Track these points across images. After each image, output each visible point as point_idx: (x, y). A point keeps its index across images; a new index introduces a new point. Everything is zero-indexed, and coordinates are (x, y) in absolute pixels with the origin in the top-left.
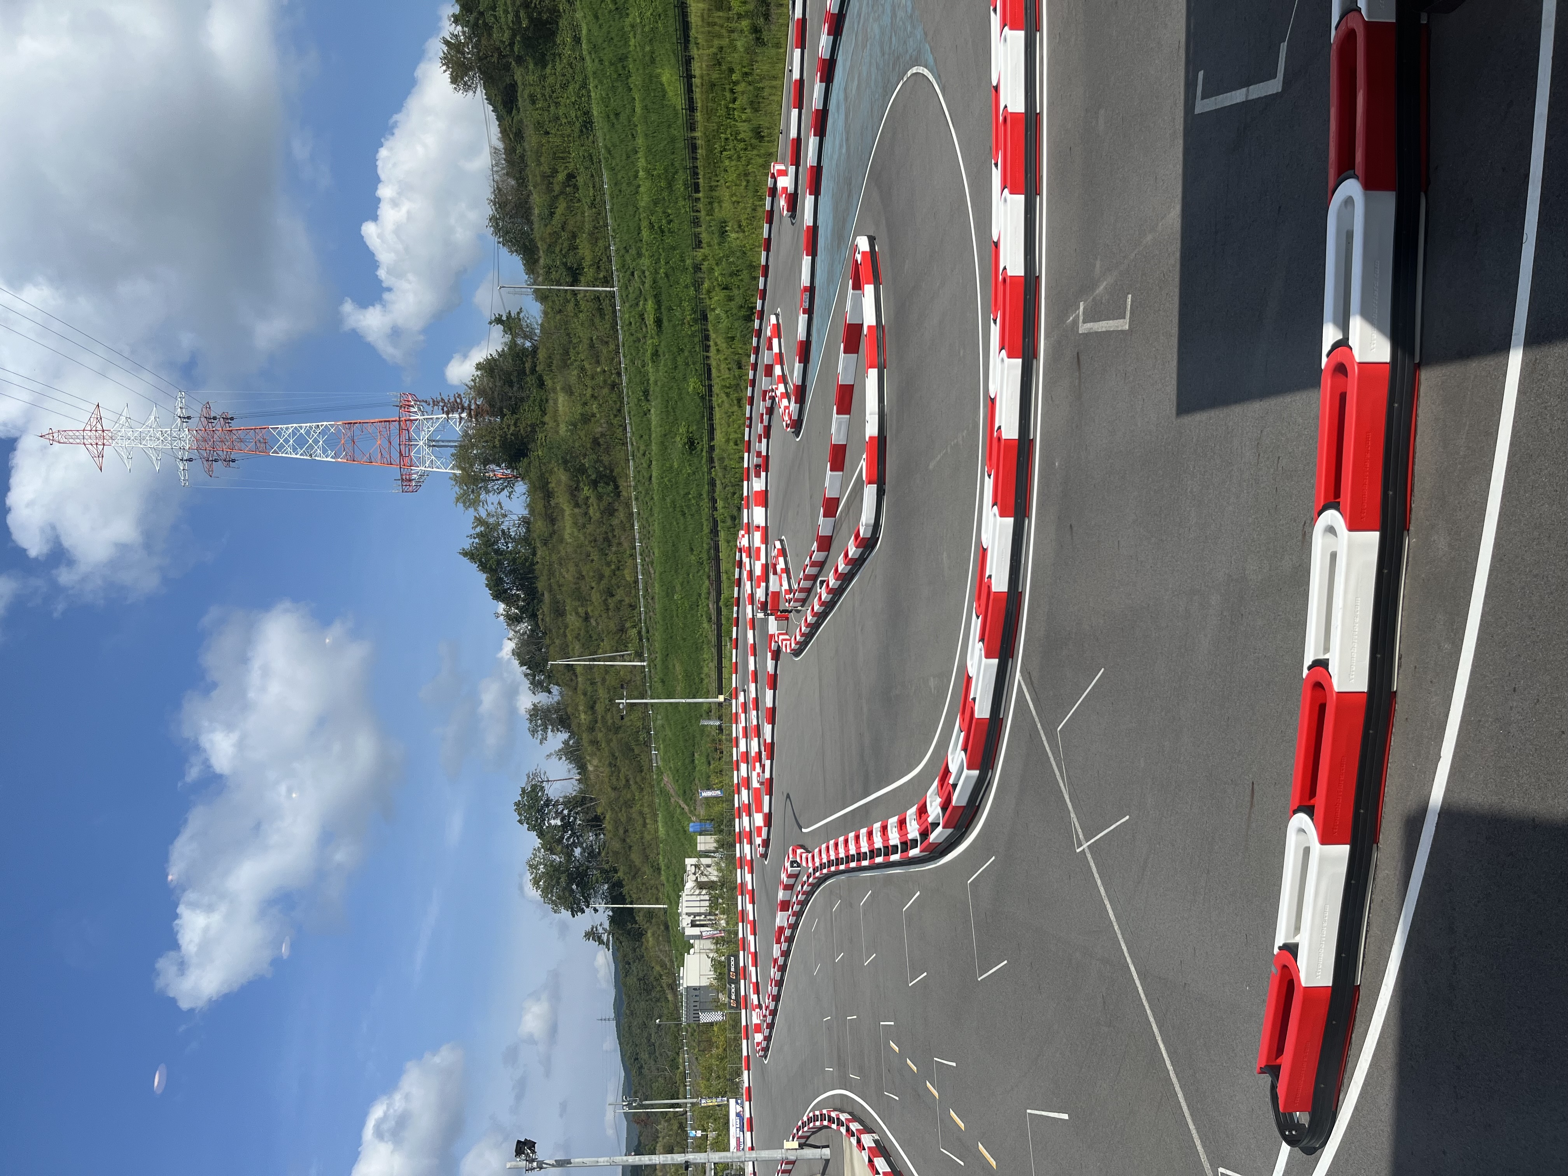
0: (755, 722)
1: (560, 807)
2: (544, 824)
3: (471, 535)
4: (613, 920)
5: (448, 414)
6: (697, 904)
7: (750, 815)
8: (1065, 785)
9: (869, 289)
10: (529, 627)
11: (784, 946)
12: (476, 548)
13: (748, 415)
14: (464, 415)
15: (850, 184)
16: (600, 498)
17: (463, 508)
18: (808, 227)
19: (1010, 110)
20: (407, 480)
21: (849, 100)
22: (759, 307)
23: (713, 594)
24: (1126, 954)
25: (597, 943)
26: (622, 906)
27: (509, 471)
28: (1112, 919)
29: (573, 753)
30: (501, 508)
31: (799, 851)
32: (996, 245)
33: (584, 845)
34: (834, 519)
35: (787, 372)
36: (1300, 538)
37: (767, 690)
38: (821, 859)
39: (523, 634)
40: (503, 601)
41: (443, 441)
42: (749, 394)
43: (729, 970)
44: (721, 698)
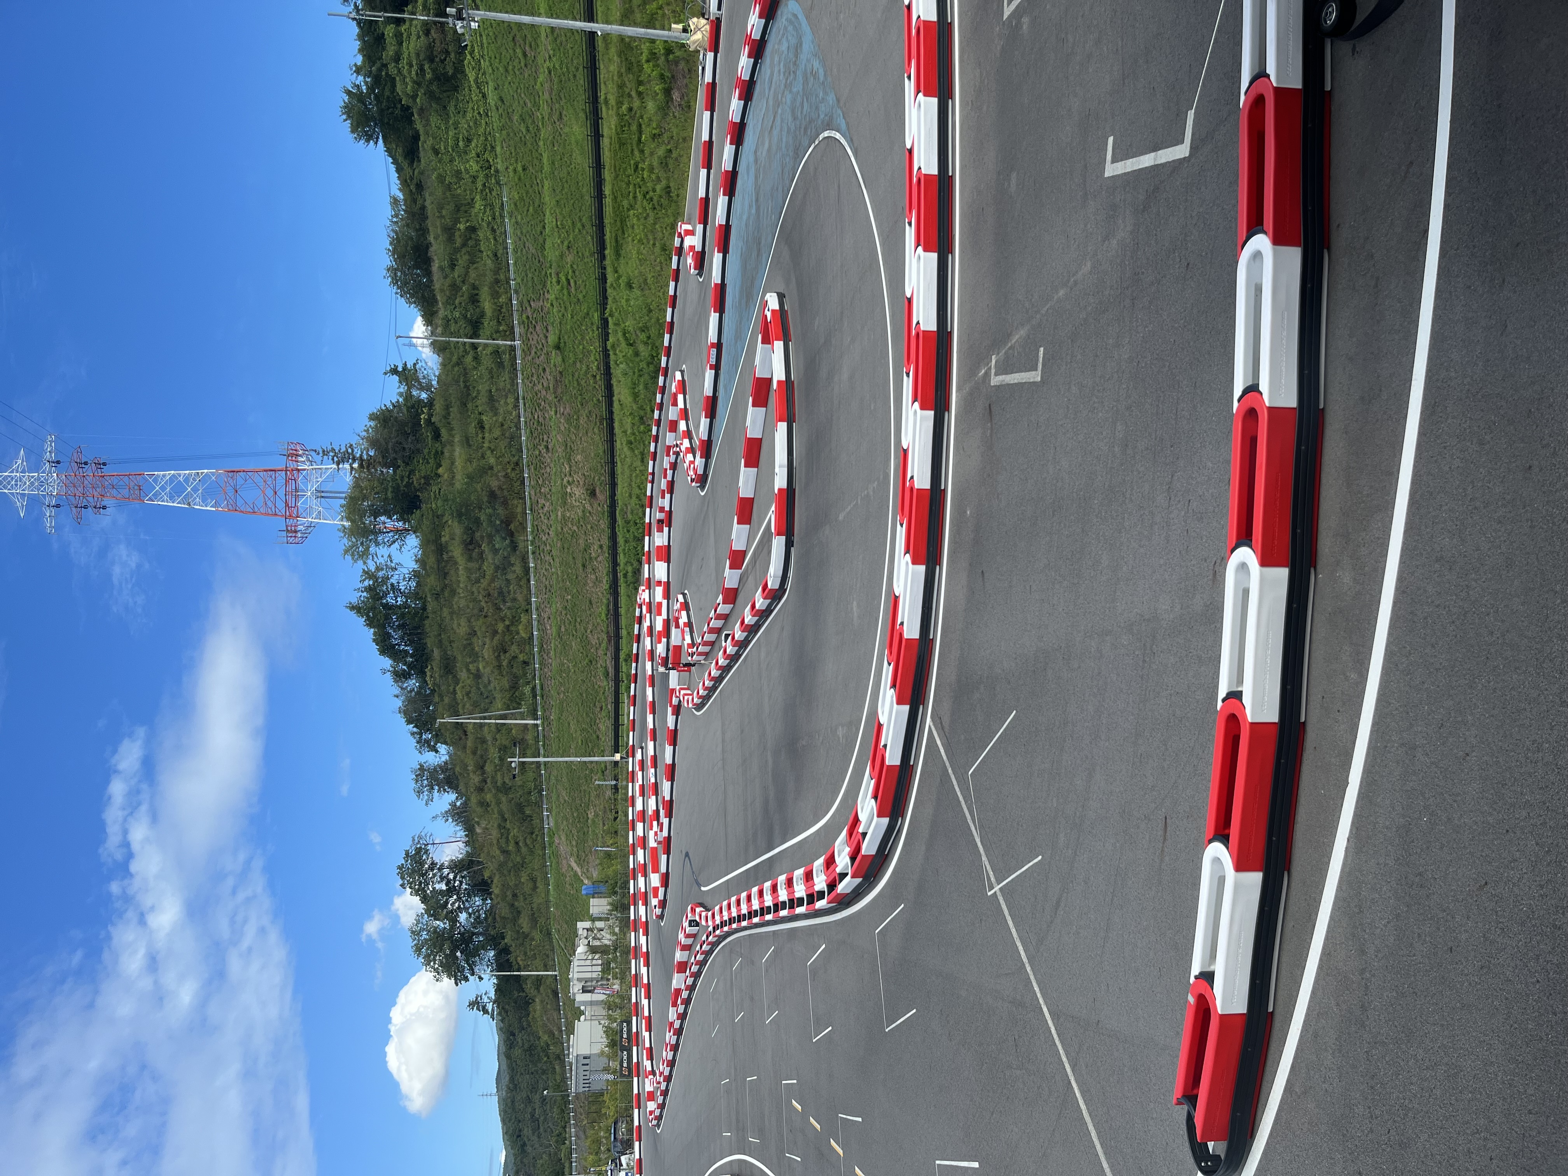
0: (653, 780)
1: (446, 871)
2: (428, 889)
3: (359, 589)
4: (499, 990)
5: (338, 464)
6: (589, 969)
7: (645, 875)
8: (976, 829)
9: (779, 345)
10: (417, 684)
11: (681, 1009)
12: (363, 602)
13: (650, 470)
14: (356, 465)
15: (760, 244)
16: (495, 551)
17: (352, 562)
18: (716, 285)
19: (923, 171)
20: (291, 531)
21: (759, 162)
22: (663, 365)
23: (612, 649)
24: (1039, 995)
25: (482, 1013)
26: (509, 973)
27: (401, 523)
28: (1024, 960)
29: (459, 814)
30: (391, 561)
31: (698, 910)
32: (910, 301)
33: (470, 910)
34: (740, 571)
35: (692, 428)
36: (1211, 577)
37: (667, 746)
38: (722, 917)
39: (411, 691)
40: (390, 657)
41: (331, 492)
42: (652, 449)
43: (622, 1037)
44: (617, 757)
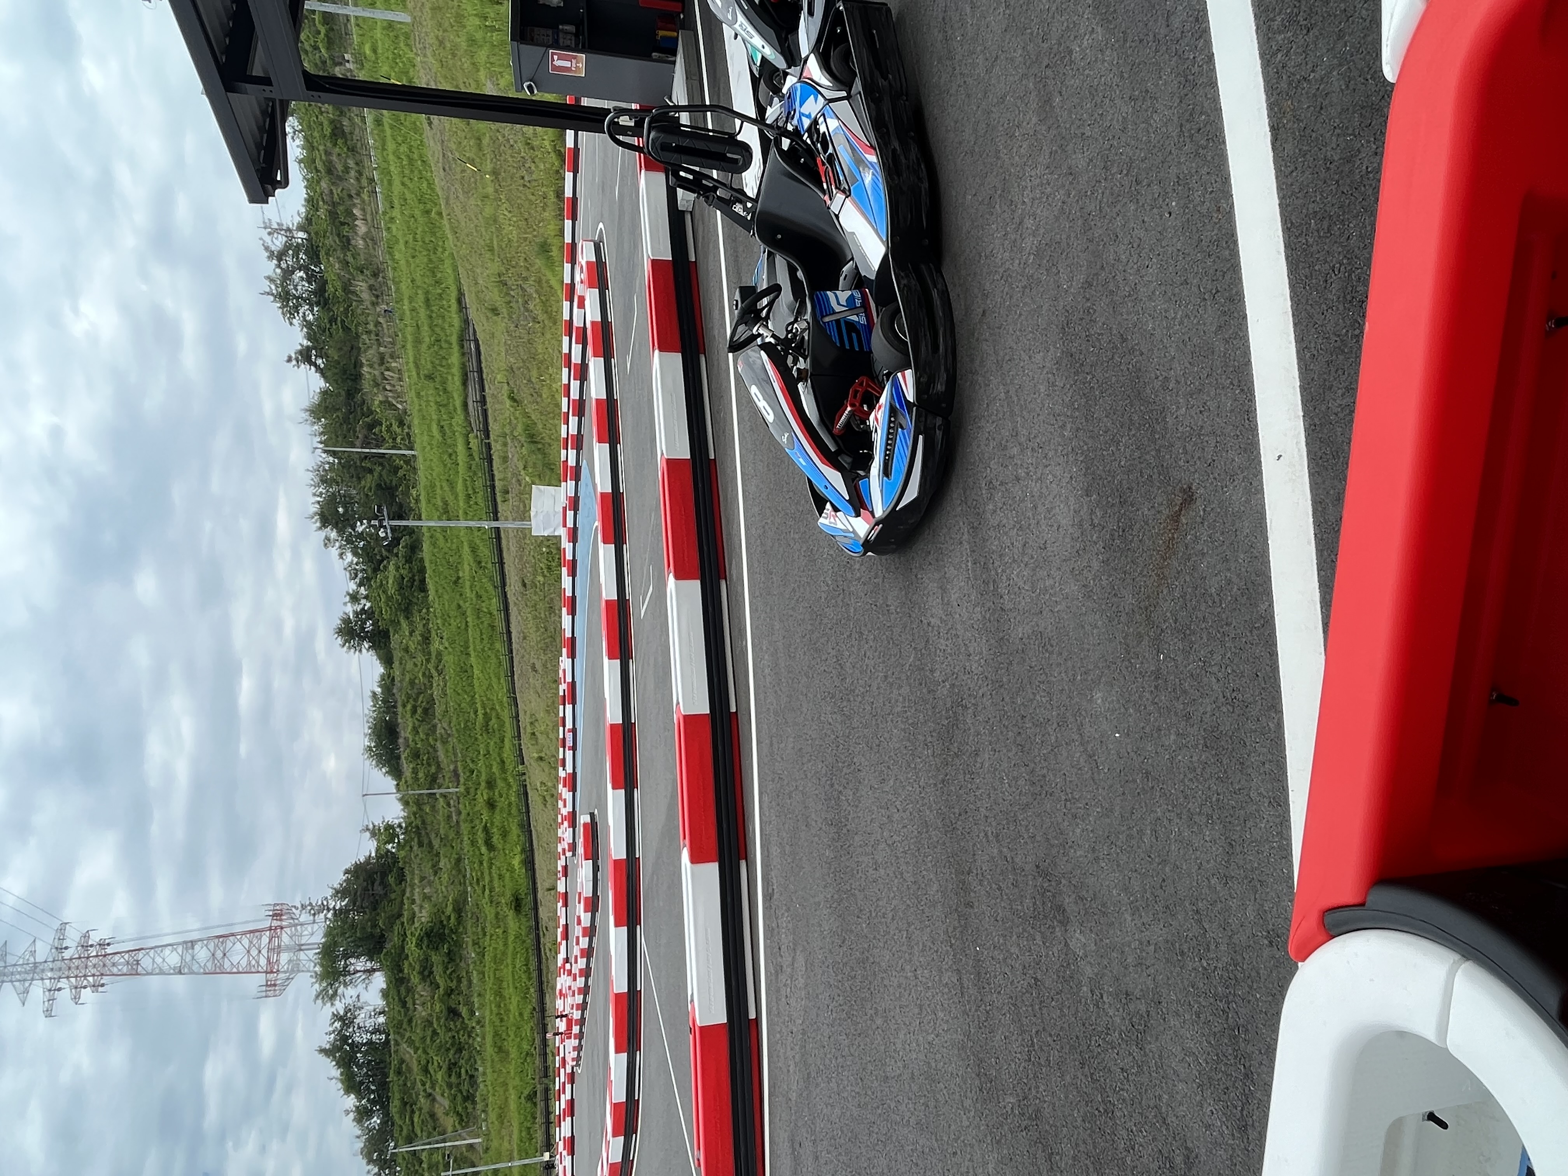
3: (328, 1033)
10: (378, 1121)
12: (331, 1044)
17: (321, 1005)
20: (271, 986)
39: (372, 1130)
40: (354, 1096)
44: (547, 1156)
